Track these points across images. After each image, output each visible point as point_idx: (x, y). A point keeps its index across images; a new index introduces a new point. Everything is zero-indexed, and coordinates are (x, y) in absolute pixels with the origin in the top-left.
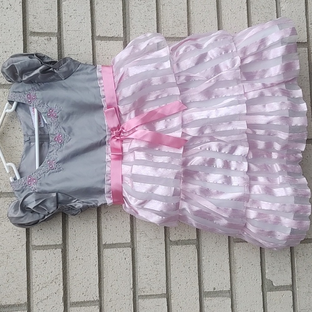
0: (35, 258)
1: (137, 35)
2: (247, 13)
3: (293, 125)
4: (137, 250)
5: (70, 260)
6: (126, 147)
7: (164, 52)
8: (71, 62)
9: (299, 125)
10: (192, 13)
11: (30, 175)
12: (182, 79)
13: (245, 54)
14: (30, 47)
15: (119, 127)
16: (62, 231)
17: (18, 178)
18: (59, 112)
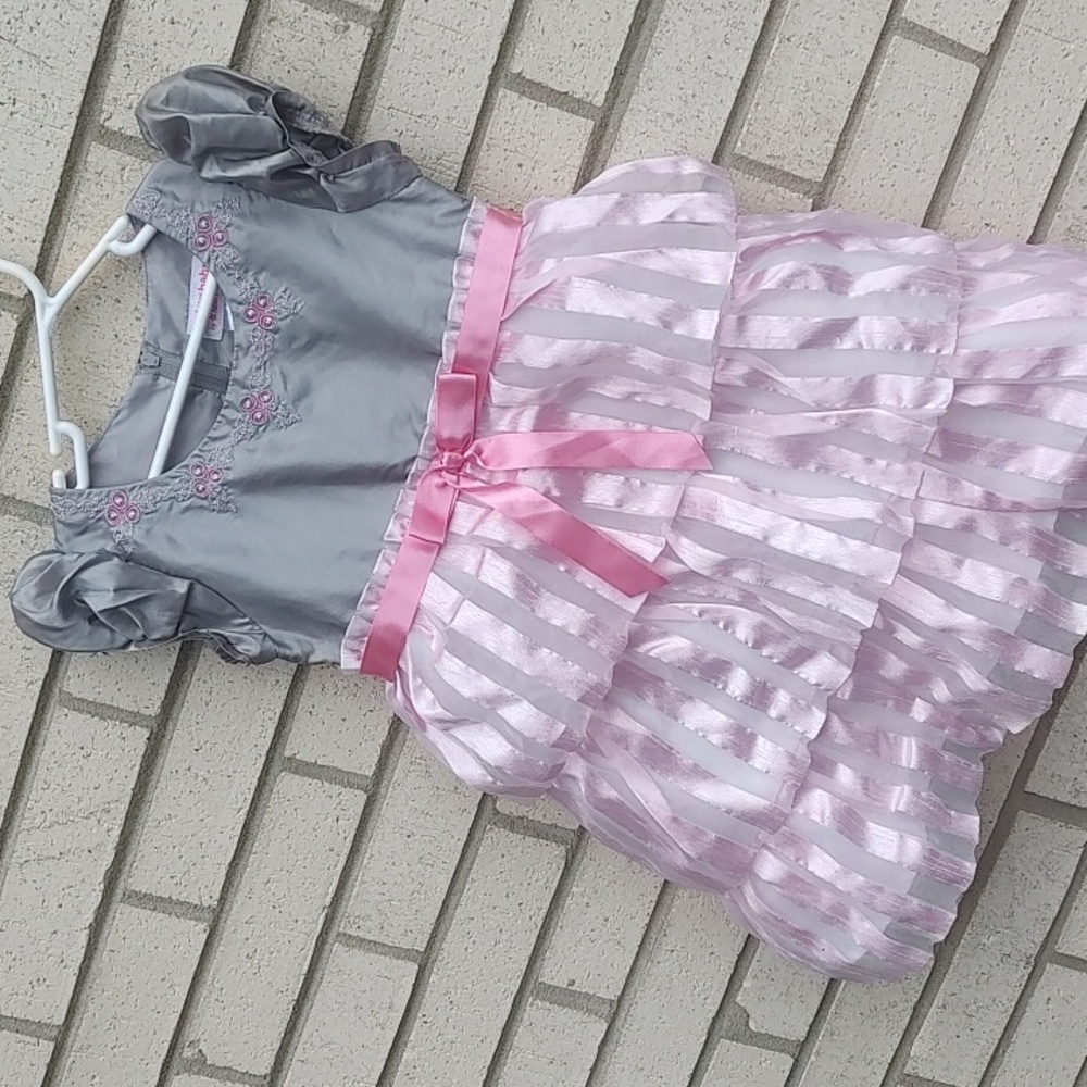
0: (59, 732)
1: (654, 118)
2: (1058, 172)
3: (1017, 669)
4: (384, 806)
5: (165, 771)
6: (465, 518)
7: (713, 267)
8: (386, 165)
9: (1037, 676)
10: (871, 101)
11: (123, 491)
12: (737, 371)
13: (975, 374)
14: (263, 36)
15: (466, 442)
16: (171, 678)
17: (82, 484)
18: (286, 317)
